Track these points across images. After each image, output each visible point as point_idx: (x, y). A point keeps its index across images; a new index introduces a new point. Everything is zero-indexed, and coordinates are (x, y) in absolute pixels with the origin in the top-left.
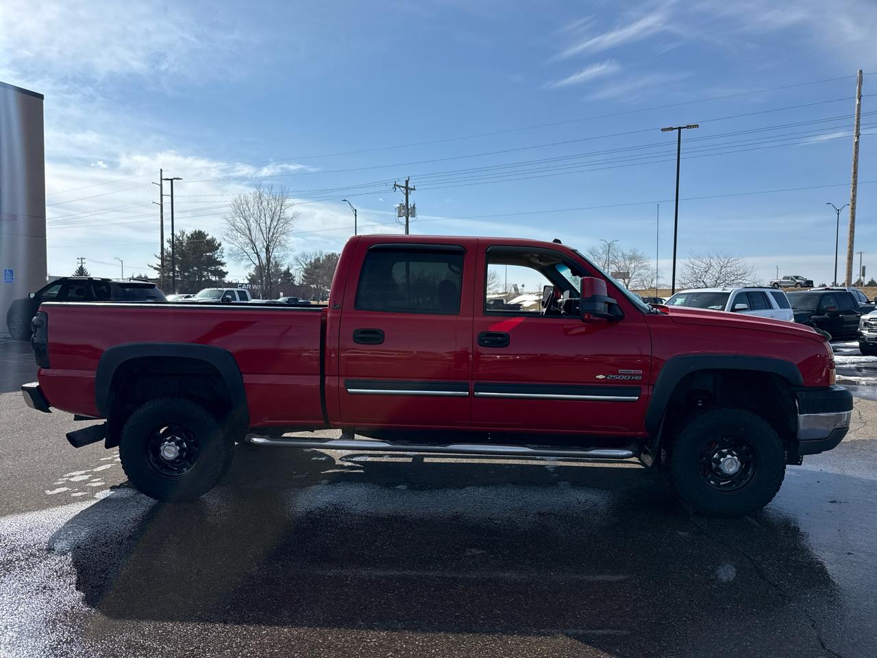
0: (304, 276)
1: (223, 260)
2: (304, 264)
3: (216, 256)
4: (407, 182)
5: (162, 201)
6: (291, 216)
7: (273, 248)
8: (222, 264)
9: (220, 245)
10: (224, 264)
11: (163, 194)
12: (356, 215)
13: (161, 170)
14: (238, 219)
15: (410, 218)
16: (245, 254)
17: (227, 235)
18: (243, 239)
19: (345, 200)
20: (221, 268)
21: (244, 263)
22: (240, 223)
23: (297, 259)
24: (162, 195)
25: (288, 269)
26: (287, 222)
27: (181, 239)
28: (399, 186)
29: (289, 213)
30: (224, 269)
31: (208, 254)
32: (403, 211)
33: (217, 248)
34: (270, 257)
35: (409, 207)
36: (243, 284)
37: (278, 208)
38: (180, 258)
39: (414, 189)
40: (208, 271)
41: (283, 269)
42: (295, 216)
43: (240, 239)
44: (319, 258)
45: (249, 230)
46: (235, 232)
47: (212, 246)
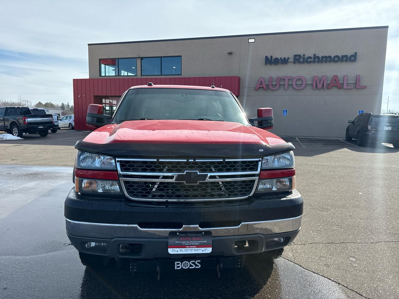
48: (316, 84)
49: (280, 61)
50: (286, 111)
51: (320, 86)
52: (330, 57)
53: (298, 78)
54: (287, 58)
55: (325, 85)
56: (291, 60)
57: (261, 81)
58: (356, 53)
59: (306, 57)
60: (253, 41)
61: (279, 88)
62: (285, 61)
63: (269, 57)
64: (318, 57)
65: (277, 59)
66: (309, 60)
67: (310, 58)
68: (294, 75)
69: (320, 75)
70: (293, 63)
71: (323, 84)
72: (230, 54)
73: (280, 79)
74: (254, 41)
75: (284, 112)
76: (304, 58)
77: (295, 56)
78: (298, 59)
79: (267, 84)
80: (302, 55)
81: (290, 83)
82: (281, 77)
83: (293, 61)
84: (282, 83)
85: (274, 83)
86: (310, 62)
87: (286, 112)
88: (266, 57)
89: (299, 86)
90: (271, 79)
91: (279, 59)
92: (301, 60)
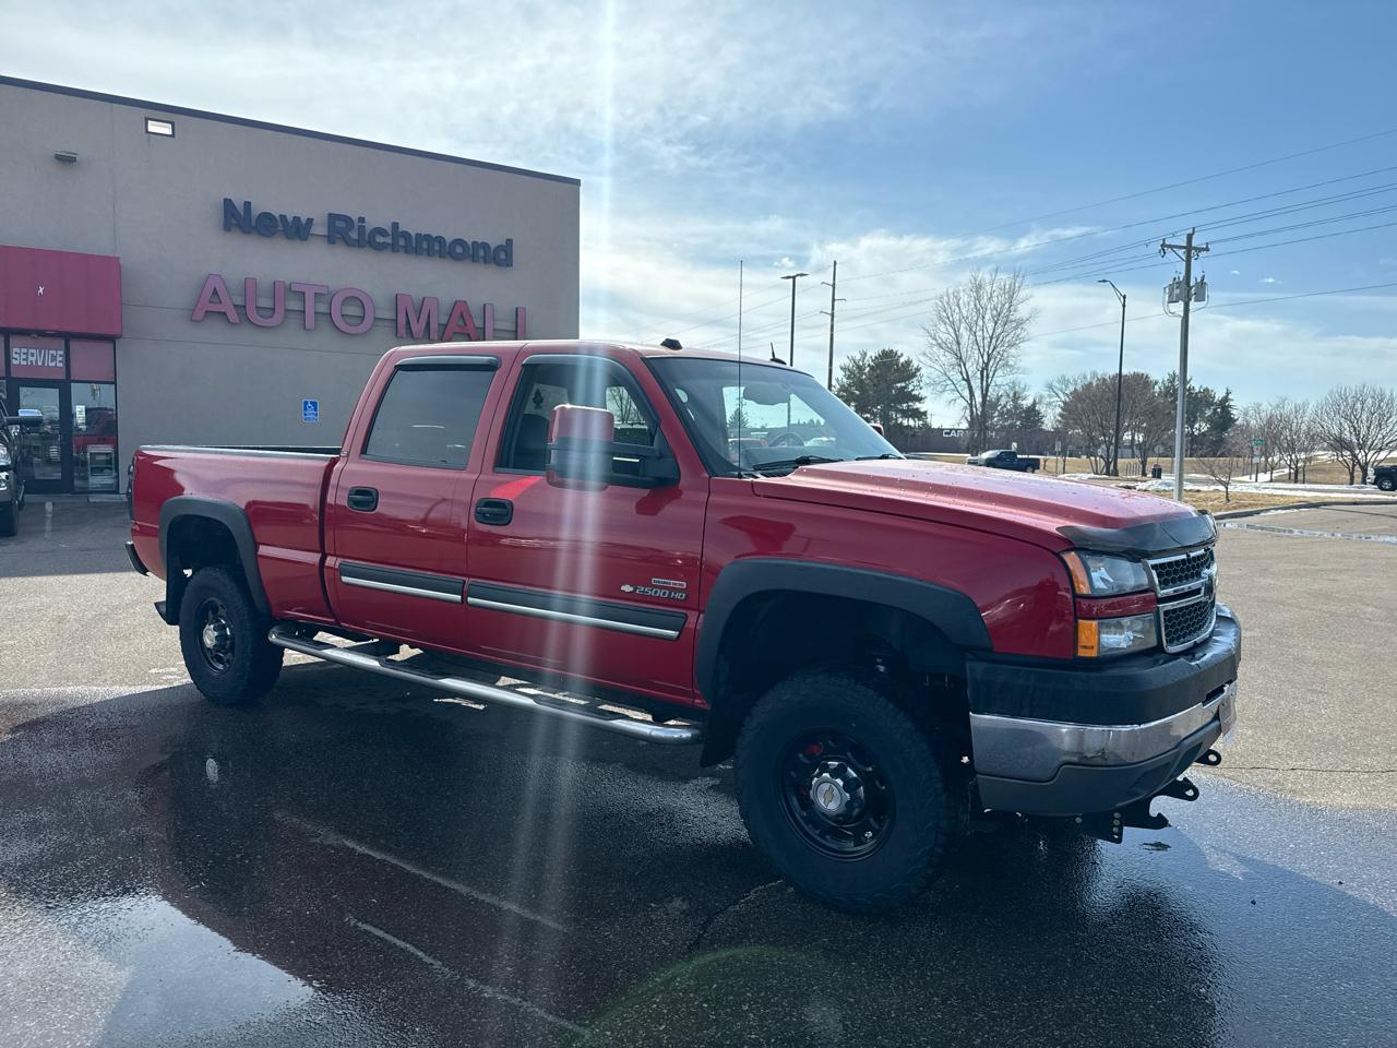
0: (1060, 415)
1: (923, 393)
2: (1061, 395)
3: (911, 387)
4: (1190, 237)
5: (833, 309)
6: (1027, 316)
7: (995, 371)
8: (919, 399)
9: (918, 370)
10: (921, 399)
11: (836, 298)
12: (1124, 306)
13: (835, 263)
14: (943, 328)
15: (1193, 305)
16: (949, 382)
17: (924, 354)
18: (950, 358)
19: (1104, 281)
20: (917, 405)
21: (948, 396)
22: (945, 334)
23: (1050, 387)
24: (834, 300)
25: (1034, 404)
26: (1020, 323)
27: (861, 363)
28: (1171, 247)
29: (1022, 311)
30: (922, 407)
31: (899, 385)
32: (1177, 291)
33: (914, 375)
34: (988, 386)
35: (1192, 283)
36: (951, 430)
37: (1007, 305)
38: (857, 392)
39: (1207, 249)
40: (897, 411)
41: (1027, 403)
42: (1034, 313)
43: (943, 359)
44: (1091, 383)
45: (958, 343)
46: (935, 349)
47: (908, 372)
48: (408, 322)
49: (280, 228)
50: (314, 404)
51: (417, 328)
52: (440, 240)
53: (349, 295)
54: (304, 221)
55: (433, 326)
56: (320, 229)
57: (215, 292)
58: (509, 242)
59: (368, 228)
60: (166, 129)
61: (283, 322)
62: (297, 230)
63: (239, 203)
64: (406, 235)
65: (267, 216)
66: (380, 239)
67: (380, 231)
68: (334, 284)
69: (416, 294)
70: (326, 239)
71: (428, 324)
72: (66, 160)
73: (282, 291)
74: (169, 132)
75: (306, 409)
76: (361, 229)
77: (333, 218)
78: (343, 231)
79: (239, 301)
80: (355, 218)
81: (323, 308)
82: (288, 283)
83: (326, 234)
84: (294, 305)
85: (265, 303)
86: (380, 247)
87: (316, 410)
88: (228, 203)
89: (351, 321)
90: (249, 286)
91: (274, 217)
92: (354, 235)
